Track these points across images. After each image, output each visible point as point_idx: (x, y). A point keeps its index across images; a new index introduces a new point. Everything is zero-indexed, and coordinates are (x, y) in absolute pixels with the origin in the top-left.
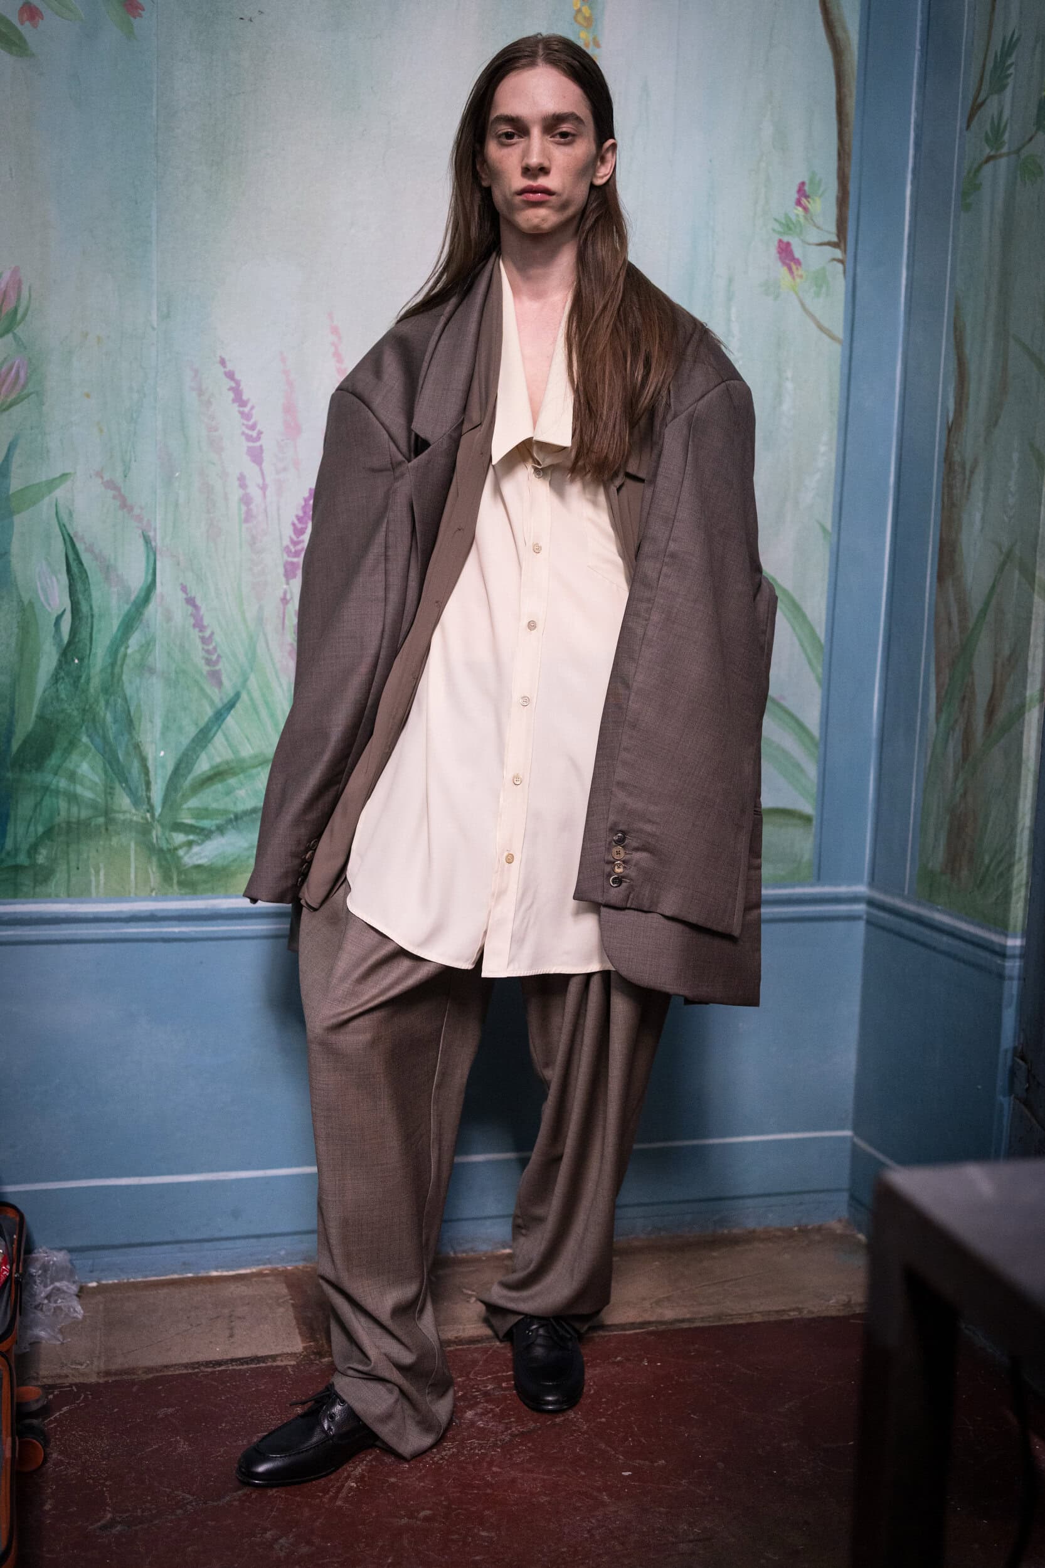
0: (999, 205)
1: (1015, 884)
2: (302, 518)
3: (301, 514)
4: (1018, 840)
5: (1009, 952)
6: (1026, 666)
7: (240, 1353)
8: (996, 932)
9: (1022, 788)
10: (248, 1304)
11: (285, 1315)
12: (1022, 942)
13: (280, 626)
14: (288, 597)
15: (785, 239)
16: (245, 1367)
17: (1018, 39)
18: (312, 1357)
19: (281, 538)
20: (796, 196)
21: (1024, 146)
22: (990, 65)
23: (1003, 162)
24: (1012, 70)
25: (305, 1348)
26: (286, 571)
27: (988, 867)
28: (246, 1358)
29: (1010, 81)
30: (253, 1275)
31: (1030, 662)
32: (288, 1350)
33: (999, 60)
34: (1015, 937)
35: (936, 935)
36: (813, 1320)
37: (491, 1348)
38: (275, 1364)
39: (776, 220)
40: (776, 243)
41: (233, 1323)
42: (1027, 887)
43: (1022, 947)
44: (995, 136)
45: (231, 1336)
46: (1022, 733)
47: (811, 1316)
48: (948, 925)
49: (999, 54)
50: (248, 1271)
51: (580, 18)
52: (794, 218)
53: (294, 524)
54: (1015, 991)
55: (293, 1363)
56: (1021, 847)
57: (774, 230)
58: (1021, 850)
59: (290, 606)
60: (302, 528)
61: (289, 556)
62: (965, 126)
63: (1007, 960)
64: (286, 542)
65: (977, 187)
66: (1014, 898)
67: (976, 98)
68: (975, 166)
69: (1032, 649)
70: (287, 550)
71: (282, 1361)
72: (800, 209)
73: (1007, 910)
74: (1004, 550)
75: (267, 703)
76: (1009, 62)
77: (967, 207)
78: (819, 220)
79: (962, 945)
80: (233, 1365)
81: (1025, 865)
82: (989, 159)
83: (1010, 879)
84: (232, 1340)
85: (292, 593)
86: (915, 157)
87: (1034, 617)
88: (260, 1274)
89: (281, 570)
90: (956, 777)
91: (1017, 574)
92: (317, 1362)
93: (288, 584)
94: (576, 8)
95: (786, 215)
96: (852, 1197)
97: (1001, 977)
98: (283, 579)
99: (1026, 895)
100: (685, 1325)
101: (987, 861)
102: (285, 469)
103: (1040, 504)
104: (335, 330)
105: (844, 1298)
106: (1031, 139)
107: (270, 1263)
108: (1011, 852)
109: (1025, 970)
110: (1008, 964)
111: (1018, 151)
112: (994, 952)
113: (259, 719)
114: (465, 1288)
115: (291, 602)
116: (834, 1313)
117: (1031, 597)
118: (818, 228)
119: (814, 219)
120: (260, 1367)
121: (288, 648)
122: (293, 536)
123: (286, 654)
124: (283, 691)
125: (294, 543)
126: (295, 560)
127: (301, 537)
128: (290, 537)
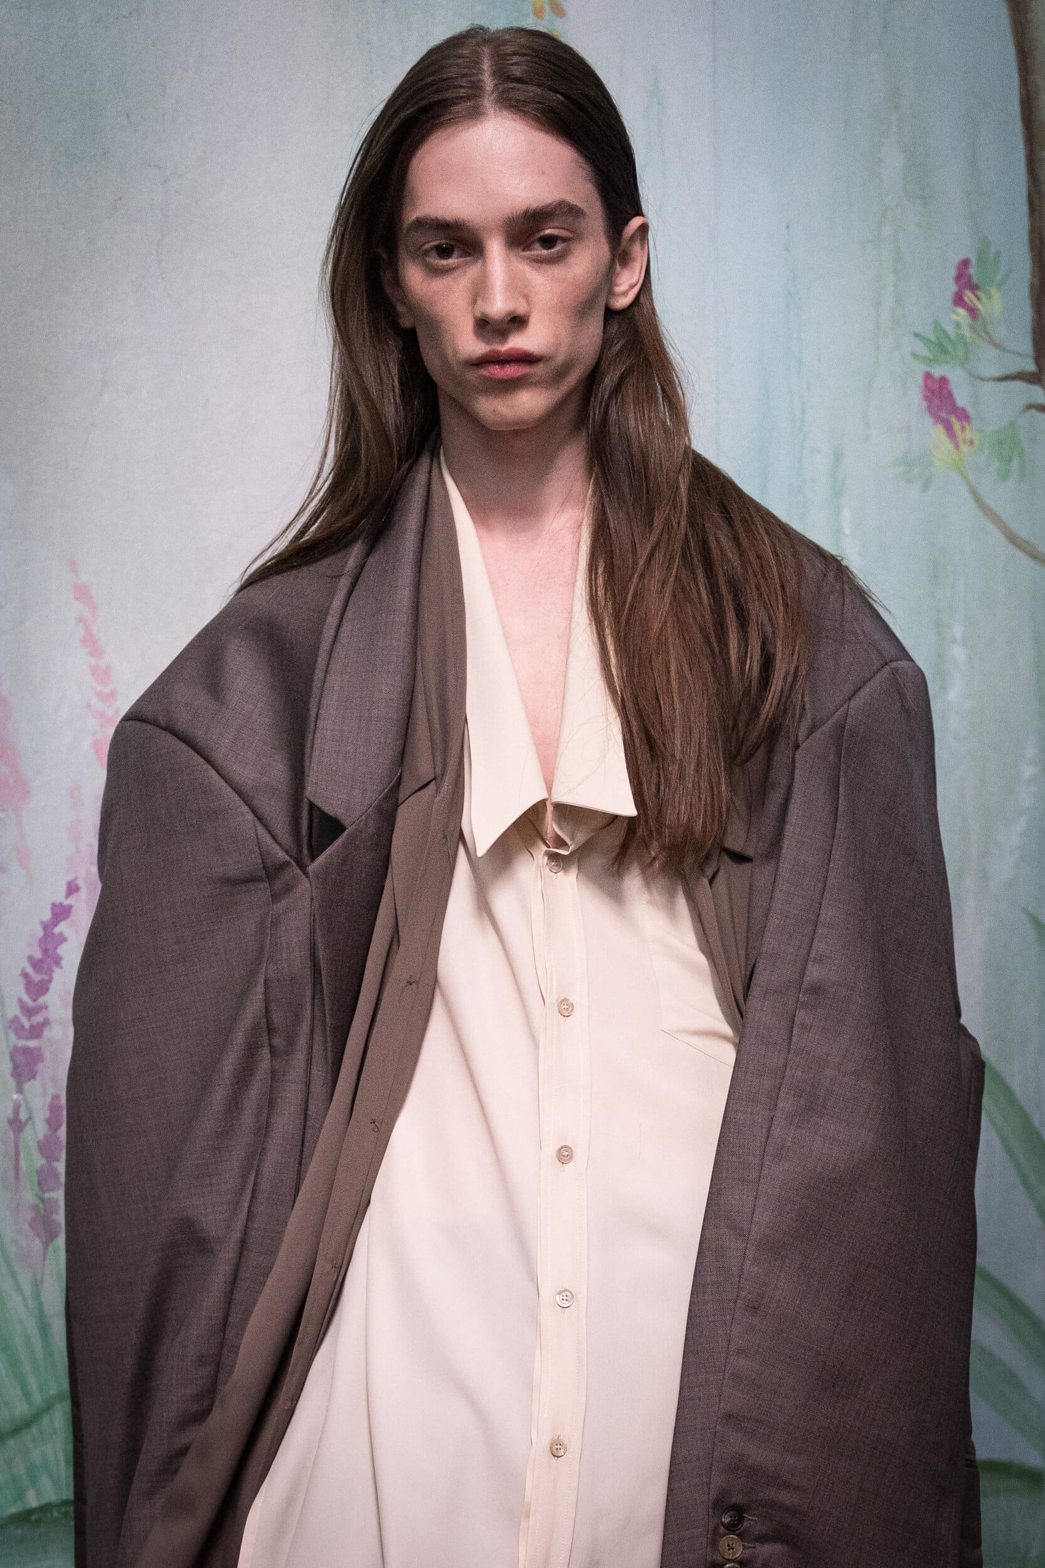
2: (41, 961)
3: (38, 954)
13: (12, 1173)
14: (23, 1116)
15: (937, 372)
19: (2, 1000)
20: (954, 288)
26: (16, 1066)
39: (916, 335)
40: (920, 380)
52: (951, 330)
53: (25, 975)
57: (915, 356)
59: (27, 1133)
60: (42, 982)
61: (19, 1037)
64: (13, 1010)
70: (15, 1025)
72: (962, 312)
78: (1000, 333)
85: (29, 1110)
89: (7, 1066)
93: (20, 1090)
95: (937, 324)
98: (12, 1083)
102: (2, 868)
104: (83, 593)
115: (29, 1126)
118: (998, 346)
119: (989, 329)
121: (30, 1214)
122: (26, 999)
123: (26, 1227)
124: (24, 1298)
125: (29, 1012)
126: (32, 1043)
127: (42, 1000)
128: (20, 1001)
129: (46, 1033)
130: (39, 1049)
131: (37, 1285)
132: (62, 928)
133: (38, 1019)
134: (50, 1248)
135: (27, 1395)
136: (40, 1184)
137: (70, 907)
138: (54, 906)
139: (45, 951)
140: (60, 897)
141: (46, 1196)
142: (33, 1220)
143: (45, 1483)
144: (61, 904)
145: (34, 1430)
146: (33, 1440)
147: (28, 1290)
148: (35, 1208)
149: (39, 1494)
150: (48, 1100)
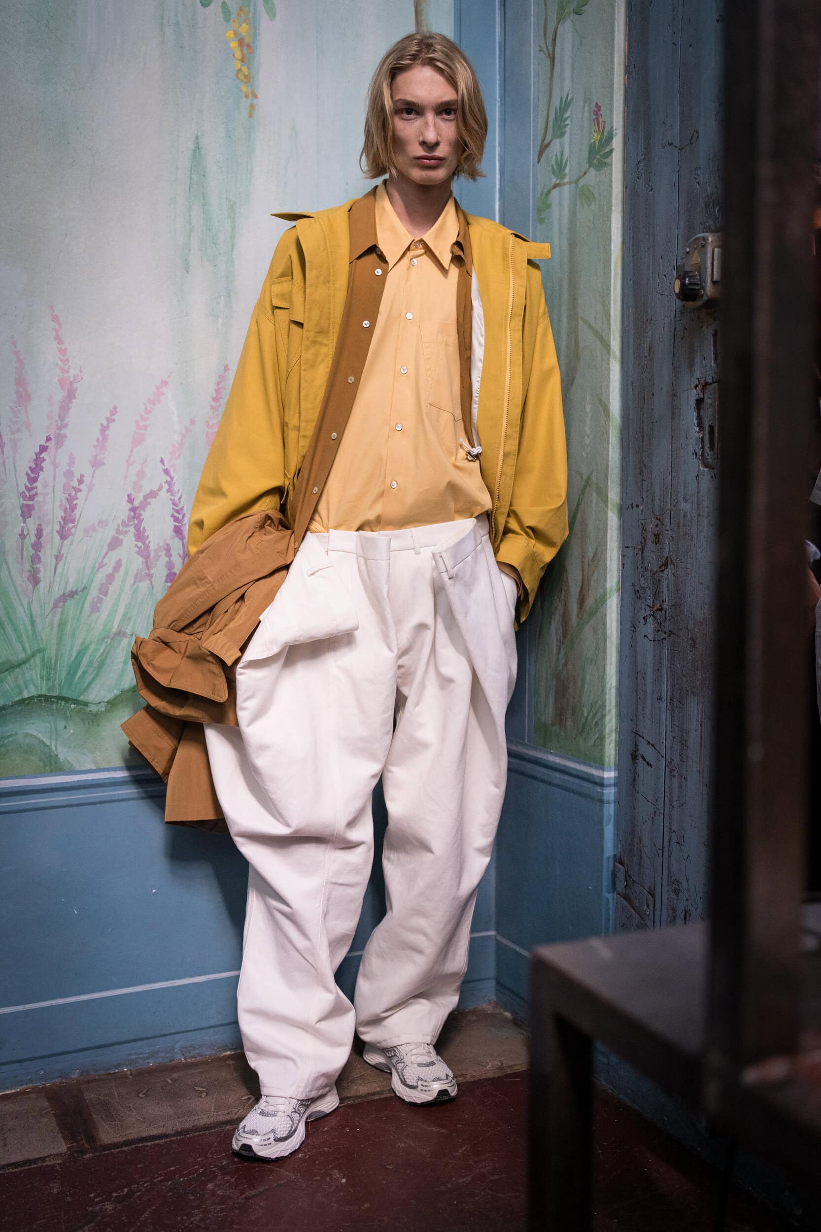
0: (565, 221)
1: (607, 730)
2: (34, 468)
3: (33, 466)
4: (607, 696)
5: (606, 782)
6: (606, 565)
7: (14, 1159)
8: (596, 768)
9: (608, 657)
10: (16, 1118)
11: (49, 1123)
12: (615, 773)
13: (20, 557)
14: (25, 533)
16: (20, 1169)
17: (572, 99)
18: (76, 1155)
19: (17, 485)
21: (580, 178)
22: (552, 117)
23: (566, 189)
24: (568, 122)
25: (69, 1149)
26: (23, 512)
27: (587, 719)
28: (19, 1162)
29: (568, 129)
30: (17, 1094)
31: (608, 562)
32: (53, 1152)
33: (558, 113)
34: (609, 770)
35: (551, 773)
36: (474, 1083)
37: (223, 1132)
38: (44, 1164)
41: (5, 1135)
42: (616, 732)
43: (615, 777)
44: (559, 169)
45: (5, 1145)
46: (606, 615)
47: (472, 1080)
48: (559, 764)
49: (558, 110)
50: (13, 1091)
51: (241, 76)
53: (28, 474)
54: (612, 812)
55: (60, 1161)
56: (610, 700)
58: (610, 705)
59: (27, 539)
60: (34, 477)
61: (24, 500)
62: (536, 160)
63: (605, 788)
64: (22, 489)
65: (548, 206)
66: (607, 741)
67: (543, 140)
68: (546, 190)
69: (609, 552)
70: (23, 495)
71: (50, 1161)
73: (602, 750)
74: (584, 478)
75: (10, 619)
76: (566, 116)
77: (542, 221)
79: (572, 779)
80: (9, 1169)
81: (614, 716)
82: (556, 186)
83: (603, 726)
84: (7, 1148)
85: (28, 530)
86: (501, 182)
87: (609, 527)
88: (23, 1093)
89: (19, 512)
90: (559, 650)
91: (594, 495)
92: (80, 1158)
93: (24, 522)
94: (237, 68)
96: (498, 983)
97: (601, 801)
98: (21, 519)
99: (616, 737)
100: (376, 1097)
101: (585, 715)
102: (19, 430)
103: (608, 443)
104: (55, 318)
105: (497, 1063)
106: (585, 173)
107: (32, 1083)
108: (603, 706)
109: (618, 794)
110: (606, 791)
111: (576, 182)
112: (595, 783)
113: (5, 632)
114: (196, 1086)
115: (28, 537)
116: (491, 1075)
117: (606, 513)
120: (33, 1168)
121: (27, 574)
122: (28, 484)
123: (26, 579)
124: (24, 609)
125: (29, 489)
126: (30, 503)
127: (34, 485)
128: (25, 485)
129: (36, 499)
130: (33, 505)
131: (30, 604)
132: (44, 455)
133: (33, 492)
134: (36, 588)
135: (24, 650)
136: (32, 561)
137: (47, 447)
138: (40, 446)
139: (36, 464)
140: (43, 443)
141: (34, 566)
142: (29, 576)
143: (31, 687)
144: (44, 445)
145: (27, 665)
146: (27, 668)
147: (26, 606)
148: (30, 571)
149: (29, 692)
150: (37, 526)
